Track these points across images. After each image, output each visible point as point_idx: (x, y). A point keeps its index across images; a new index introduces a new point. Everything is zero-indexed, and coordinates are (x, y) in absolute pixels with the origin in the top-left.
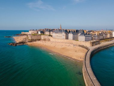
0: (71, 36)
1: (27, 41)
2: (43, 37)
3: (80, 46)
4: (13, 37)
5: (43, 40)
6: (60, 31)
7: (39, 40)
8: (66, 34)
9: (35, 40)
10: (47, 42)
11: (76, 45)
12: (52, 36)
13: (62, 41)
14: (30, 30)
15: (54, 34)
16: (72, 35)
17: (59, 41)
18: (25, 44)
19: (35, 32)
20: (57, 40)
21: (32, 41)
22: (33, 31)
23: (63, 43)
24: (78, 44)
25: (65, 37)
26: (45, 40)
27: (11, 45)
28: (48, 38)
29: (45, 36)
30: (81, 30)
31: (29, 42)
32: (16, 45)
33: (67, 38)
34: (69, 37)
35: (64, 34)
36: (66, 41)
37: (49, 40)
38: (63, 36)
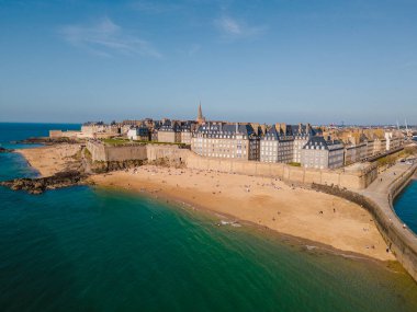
0: (269, 147)
1: (88, 170)
2: (152, 152)
3: (317, 187)
4: (19, 151)
5: (155, 163)
6: (226, 128)
7: (140, 163)
8: (251, 140)
9: (123, 166)
10: (173, 169)
11: (301, 184)
12: (189, 147)
13: (238, 166)
14: (88, 124)
15: (199, 142)
16: (276, 143)
17: (226, 166)
18: (82, 182)
19: (110, 131)
20: (214, 165)
21: (109, 167)
22: (102, 128)
23: (240, 174)
24: (308, 180)
25: (246, 152)
26: (162, 163)
27: (20, 187)
28: (177, 156)
29: (156, 147)
30: (304, 127)
31: (98, 172)
32: (43, 188)
33: (255, 155)
34: (262, 153)
35: (241, 140)
36: (252, 165)
37: (181, 164)
38: (239, 147)
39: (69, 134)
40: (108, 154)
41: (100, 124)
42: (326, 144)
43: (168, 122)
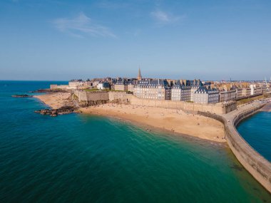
0: (176, 92)
1: (77, 105)
2: (111, 96)
3: (200, 113)
5: (113, 102)
6: (153, 82)
7: (105, 102)
8: (166, 89)
9: (96, 103)
10: (123, 105)
11: (192, 112)
12: (132, 93)
13: (159, 103)
14: (73, 81)
15: (138, 90)
16: (180, 90)
17: (152, 103)
18: (75, 111)
19: (87, 85)
20: (146, 103)
21: (89, 104)
22: (81, 83)
23: (160, 107)
24: (196, 110)
25: (163, 95)
26: (117, 102)
27: (45, 113)
28: (126, 98)
29: (114, 93)
30: (196, 82)
31: (83, 106)
32: (56, 114)
33: (168, 97)
34: (172, 96)
35: (161, 88)
36: (167, 102)
37: (128, 102)
38: (160, 93)
39: (62, 87)
40: (88, 97)
41: (80, 81)
42: (207, 91)
43: (120, 79)
